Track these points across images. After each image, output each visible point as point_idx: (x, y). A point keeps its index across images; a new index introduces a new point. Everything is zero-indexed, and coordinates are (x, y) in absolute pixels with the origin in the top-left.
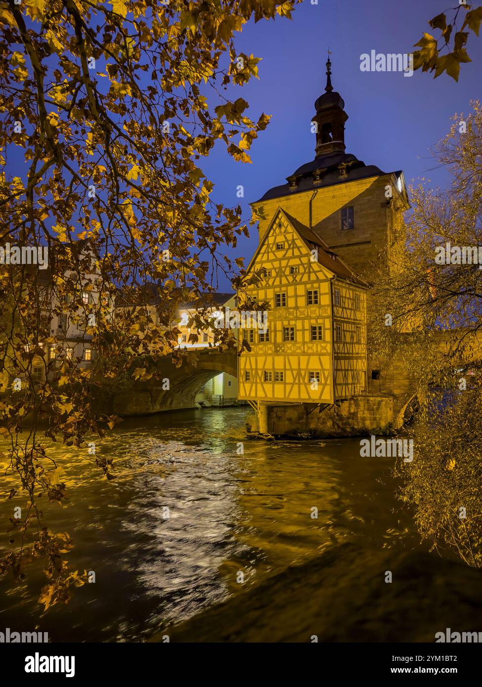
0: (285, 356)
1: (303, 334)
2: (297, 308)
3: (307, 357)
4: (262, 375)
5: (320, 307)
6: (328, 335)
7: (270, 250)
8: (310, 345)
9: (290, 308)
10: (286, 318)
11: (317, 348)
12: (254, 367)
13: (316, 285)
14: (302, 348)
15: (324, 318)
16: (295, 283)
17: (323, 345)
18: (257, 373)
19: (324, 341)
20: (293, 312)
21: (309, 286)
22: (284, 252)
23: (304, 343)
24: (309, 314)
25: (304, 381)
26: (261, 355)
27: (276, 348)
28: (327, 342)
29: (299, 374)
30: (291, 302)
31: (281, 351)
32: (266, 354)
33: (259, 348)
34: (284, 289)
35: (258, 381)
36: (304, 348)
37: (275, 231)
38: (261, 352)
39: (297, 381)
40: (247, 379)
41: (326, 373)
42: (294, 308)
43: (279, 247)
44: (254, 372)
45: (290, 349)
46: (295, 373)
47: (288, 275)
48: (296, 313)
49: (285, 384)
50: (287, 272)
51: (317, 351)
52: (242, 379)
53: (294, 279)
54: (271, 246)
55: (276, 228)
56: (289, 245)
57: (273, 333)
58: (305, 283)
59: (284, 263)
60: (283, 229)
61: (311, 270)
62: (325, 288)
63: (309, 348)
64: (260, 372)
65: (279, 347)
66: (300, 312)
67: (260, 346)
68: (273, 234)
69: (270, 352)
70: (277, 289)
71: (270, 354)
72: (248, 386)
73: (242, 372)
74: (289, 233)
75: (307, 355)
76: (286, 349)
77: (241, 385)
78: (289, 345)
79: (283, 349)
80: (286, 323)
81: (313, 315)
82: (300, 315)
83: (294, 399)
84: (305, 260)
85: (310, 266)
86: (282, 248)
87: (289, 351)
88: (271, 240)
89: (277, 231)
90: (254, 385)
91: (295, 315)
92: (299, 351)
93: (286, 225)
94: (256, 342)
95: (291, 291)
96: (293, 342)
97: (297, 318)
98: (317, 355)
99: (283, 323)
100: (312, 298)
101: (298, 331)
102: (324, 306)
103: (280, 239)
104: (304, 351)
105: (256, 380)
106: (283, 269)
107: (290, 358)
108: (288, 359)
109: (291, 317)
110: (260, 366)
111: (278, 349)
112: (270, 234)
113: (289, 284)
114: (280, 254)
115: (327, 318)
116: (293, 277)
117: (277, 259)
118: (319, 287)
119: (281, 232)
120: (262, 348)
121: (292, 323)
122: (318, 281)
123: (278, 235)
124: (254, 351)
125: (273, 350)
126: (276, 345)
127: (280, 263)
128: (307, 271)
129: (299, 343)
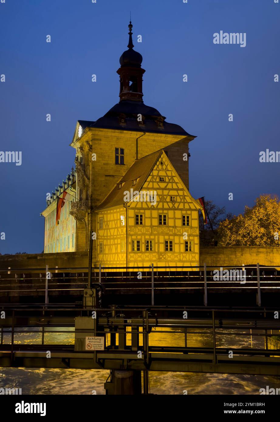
0: (166, 262)
1: (180, 246)
2: (175, 227)
5: (191, 228)
6: (196, 248)
7: (154, 180)
8: (184, 255)
9: (170, 227)
10: (167, 234)
11: (189, 257)
13: (189, 212)
15: (194, 236)
16: (174, 209)
17: (193, 255)
19: (194, 253)
20: (172, 230)
21: (184, 212)
22: (165, 184)
23: (180, 253)
24: (184, 232)
27: (159, 256)
28: (196, 253)
30: (170, 222)
31: (163, 258)
33: (145, 256)
34: (165, 212)
36: (180, 256)
37: (158, 166)
38: (147, 259)
42: (173, 227)
43: (162, 180)
45: (170, 257)
47: (169, 202)
48: (175, 231)
50: (168, 199)
51: (189, 259)
53: (174, 205)
54: (155, 177)
55: (159, 165)
56: (169, 180)
57: (157, 245)
58: (181, 210)
59: (166, 192)
60: (164, 167)
61: (185, 201)
62: (195, 215)
63: (183, 257)
65: (162, 255)
66: (177, 230)
67: (147, 254)
68: (157, 168)
69: (154, 259)
70: (161, 211)
74: (169, 171)
75: (182, 262)
76: (167, 257)
78: (169, 254)
79: (164, 257)
80: (167, 237)
82: (177, 232)
84: (181, 193)
85: (185, 198)
86: (163, 180)
87: (169, 259)
88: (155, 173)
89: (160, 167)
91: (174, 232)
92: (176, 259)
93: (166, 163)
94: (143, 250)
95: (171, 214)
96: (171, 252)
97: (175, 235)
98: (189, 262)
99: (164, 237)
100: (185, 221)
101: (176, 244)
102: (194, 228)
103: (162, 173)
104: (180, 258)
106: (165, 197)
107: (170, 263)
108: (168, 264)
109: (171, 233)
111: (161, 257)
112: (155, 168)
113: (169, 209)
114: (163, 185)
115: (196, 236)
116: (173, 204)
117: (159, 189)
118: (191, 214)
119: (162, 168)
120: (148, 256)
121: (171, 237)
122: (190, 209)
123: (161, 170)
124: (141, 258)
125: (157, 258)
126: (159, 253)
127: (163, 192)
128: (182, 201)
129: (176, 253)
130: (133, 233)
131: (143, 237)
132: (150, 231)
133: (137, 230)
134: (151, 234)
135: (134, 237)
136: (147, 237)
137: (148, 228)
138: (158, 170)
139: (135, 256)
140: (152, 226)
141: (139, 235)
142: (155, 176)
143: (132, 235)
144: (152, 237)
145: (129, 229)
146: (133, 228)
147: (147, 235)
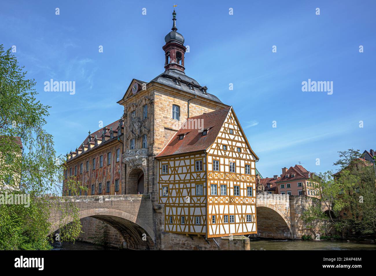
0: (235, 205)
1: (244, 191)
2: (240, 174)
3: (245, 206)
4: (222, 218)
5: (251, 175)
6: (254, 193)
7: (226, 132)
8: (247, 199)
9: (237, 174)
10: (235, 180)
12: (217, 213)
13: (249, 162)
14: (243, 200)
15: (253, 183)
16: (240, 159)
17: (253, 199)
18: (220, 217)
19: (253, 197)
21: (246, 162)
22: (234, 136)
23: (244, 197)
24: (246, 179)
25: (244, 221)
26: (222, 204)
29: (242, 217)
30: (237, 170)
32: (224, 204)
33: (221, 199)
34: (234, 160)
35: (221, 222)
36: (244, 200)
39: (241, 222)
40: (214, 222)
41: (254, 215)
43: (231, 132)
44: (218, 216)
46: (240, 216)
47: (236, 152)
48: (240, 177)
49: (235, 223)
50: (236, 149)
51: (250, 203)
52: (210, 222)
55: (229, 119)
56: (236, 133)
57: (228, 189)
59: (234, 143)
60: (232, 121)
61: (247, 153)
64: (221, 216)
66: (242, 177)
68: (227, 121)
69: (227, 202)
70: (231, 160)
71: (227, 204)
72: (214, 227)
73: (210, 216)
74: (235, 125)
76: (236, 200)
77: (210, 226)
78: (237, 198)
80: (235, 183)
81: (248, 180)
82: (242, 179)
83: (240, 233)
84: (244, 145)
85: (246, 150)
87: (237, 202)
88: (226, 125)
89: (230, 121)
90: (218, 226)
91: (240, 179)
92: (241, 202)
94: (219, 194)
95: (237, 162)
96: (238, 196)
97: (240, 181)
98: (250, 205)
99: (233, 183)
100: (247, 169)
101: (241, 189)
102: (253, 176)
103: (231, 127)
104: (244, 202)
105: (219, 221)
106: (234, 147)
107: (238, 206)
108: (236, 207)
109: (238, 179)
110: (221, 212)
111: (231, 200)
113: (237, 158)
114: (232, 137)
116: (239, 154)
117: (230, 140)
118: (251, 164)
120: (223, 199)
121: (238, 183)
123: (230, 124)
124: (218, 201)
125: (229, 201)
126: (230, 197)
127: (232, 143)
128: (245, 152)
129: (242, 197)
130: (211, 178)
131: (219, 182)
132: (224, 177)
133: (214, 175)
134: (225, 179)
135: (212, 182)
136: (222, 182)
137: (223, 174)
138: (228, 123)
139: (213, 199)
140: (225, 173)
141: (216, 180)
142: (227, 128)
143: (211, 180)
144: (225, 182)
145: (208, 174)
146: (211, 173)
147: (222, 180)
